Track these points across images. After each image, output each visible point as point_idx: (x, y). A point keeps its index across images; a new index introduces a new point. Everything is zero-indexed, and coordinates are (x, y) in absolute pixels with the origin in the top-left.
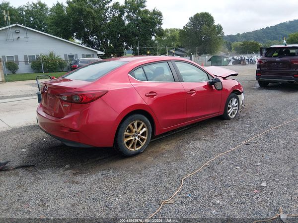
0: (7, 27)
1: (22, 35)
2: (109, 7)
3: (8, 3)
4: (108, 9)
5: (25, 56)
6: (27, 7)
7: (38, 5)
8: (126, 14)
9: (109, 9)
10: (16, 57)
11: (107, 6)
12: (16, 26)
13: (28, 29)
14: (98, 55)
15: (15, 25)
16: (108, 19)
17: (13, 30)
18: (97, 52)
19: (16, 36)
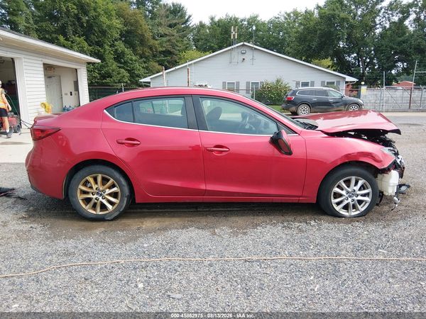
0: (233, 47)
1: (249, 55)
2: (381, 8)
3: (257, 17)
4: (380, 11)
5: (248, 83)
6: (278, 18)
7: (292, 15)
8: (413, 16)
9: (383, 10)
10: (238, 83)
11: (379, 7)
12: (243, 45)
13: (256, 49)
14: (347, 82)
15: (242, 43)
16: (378, 26)
17: (239, 50)
18: (345, 78)
19: (241, 57)
